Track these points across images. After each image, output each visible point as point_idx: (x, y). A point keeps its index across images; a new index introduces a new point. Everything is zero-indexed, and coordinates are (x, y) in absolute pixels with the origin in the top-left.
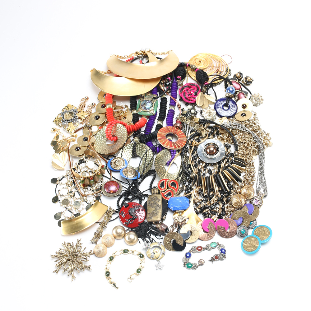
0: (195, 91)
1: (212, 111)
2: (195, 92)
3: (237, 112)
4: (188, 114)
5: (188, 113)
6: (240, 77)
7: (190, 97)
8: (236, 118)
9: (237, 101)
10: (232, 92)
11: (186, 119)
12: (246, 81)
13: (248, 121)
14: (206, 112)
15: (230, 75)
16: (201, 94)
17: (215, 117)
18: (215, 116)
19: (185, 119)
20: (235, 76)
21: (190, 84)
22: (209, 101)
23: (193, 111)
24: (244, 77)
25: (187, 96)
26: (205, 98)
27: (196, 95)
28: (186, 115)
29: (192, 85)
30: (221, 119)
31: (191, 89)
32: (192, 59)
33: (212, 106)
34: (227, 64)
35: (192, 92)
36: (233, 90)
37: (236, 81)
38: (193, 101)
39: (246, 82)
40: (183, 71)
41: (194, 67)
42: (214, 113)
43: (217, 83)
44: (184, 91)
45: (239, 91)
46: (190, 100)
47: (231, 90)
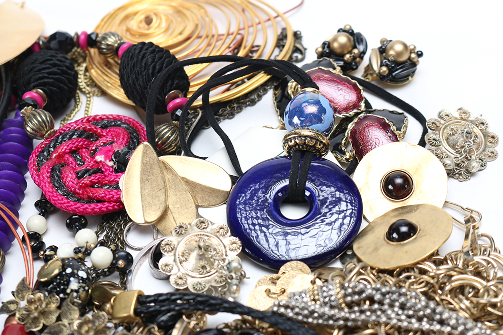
0: (119, 147)
1: (214, 241)
2: (117, 154)
3: (364, 224)
4: (73, 274)
5: (69, 271)
6: (350, 52)
7: (92, 185)
8: (359, 261)
9: (353, 165)
10: (317, 118)
11: (59, 307)
12: (382, 65)
13: (438, 263)
14: (181, 249)
15: (300, 56)
16: (144, 154)
17: (236, 270)
18: (235, 264)
19: (53, 306)
20: (328, 52)
21: (96, 120)
22: (193, 186)
23: (102, 256)
24: (373, 44)
25: (70, 178)
26: (168, 176)
27: (122, 165)
28: (59, 285)
29: (104, 127)
30: (275, 276)
31: (101, 142)
32: (112, 16)
33: (218, 215)
34: (281, 11)
35: (100, 158)
36: (322, 110)
37: (334, 72)
38: (109, 201)
39: (384, 69)
40: (54, 65)
41: (111, 41)
42: (230, 248)
43: (238, 100)
44: (60, 156)
45: (357, 114)
46: (90, 200)
47: (311, 109)
